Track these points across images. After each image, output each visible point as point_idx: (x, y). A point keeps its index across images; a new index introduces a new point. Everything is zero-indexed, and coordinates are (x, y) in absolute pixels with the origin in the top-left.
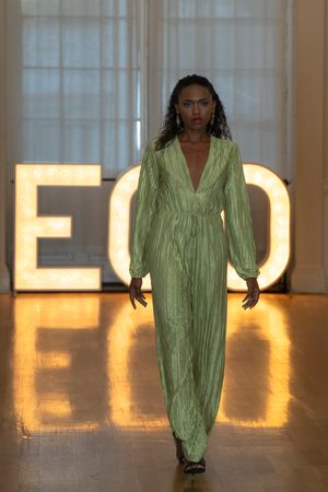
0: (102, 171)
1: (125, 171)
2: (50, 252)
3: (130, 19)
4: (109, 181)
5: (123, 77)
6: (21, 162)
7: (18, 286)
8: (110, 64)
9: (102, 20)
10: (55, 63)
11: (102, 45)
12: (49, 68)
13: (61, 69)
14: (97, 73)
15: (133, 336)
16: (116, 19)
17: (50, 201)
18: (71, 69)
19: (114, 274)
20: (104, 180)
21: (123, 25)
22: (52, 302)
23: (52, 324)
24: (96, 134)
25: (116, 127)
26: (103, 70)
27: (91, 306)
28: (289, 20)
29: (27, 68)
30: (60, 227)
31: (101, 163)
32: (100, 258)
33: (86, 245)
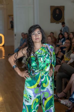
28: (3, 20)
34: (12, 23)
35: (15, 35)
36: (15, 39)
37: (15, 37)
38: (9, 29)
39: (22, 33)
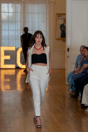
0: (16, 48)
1: (20, 48)
2: (7, 62)
3: (20, 21)
4: (17, 49)
5: (19, 31)
6: (1, 46)
7: (1, 68)
8: (17, 29)
9: (15, 22)
10: (7, 29)
11: (15, 26)
12: (6, 30)
13: (8, 30)
14: (15, 31)
15: (21, 76)
16: (18, 21)
17: (7, 53)
18: (10, 30)
19: (17, 66)
20: (16, 49)
21: (19, 23)
22: (7, 70)
23: (7, 74)
24: (15, 41)
25: (18, 40)
26: (16, 30)
27: (14, 71)
28: (48, 22)
29: (3, 30)
30: (8, 57)
31: (15, 46)
32: (15, 63)
33: (13, 61)
34: (63, 28)
35: (68, 49)
36: (68, 57)
37: (68, 54)
38: (58, 39)
39: (82, 46)
